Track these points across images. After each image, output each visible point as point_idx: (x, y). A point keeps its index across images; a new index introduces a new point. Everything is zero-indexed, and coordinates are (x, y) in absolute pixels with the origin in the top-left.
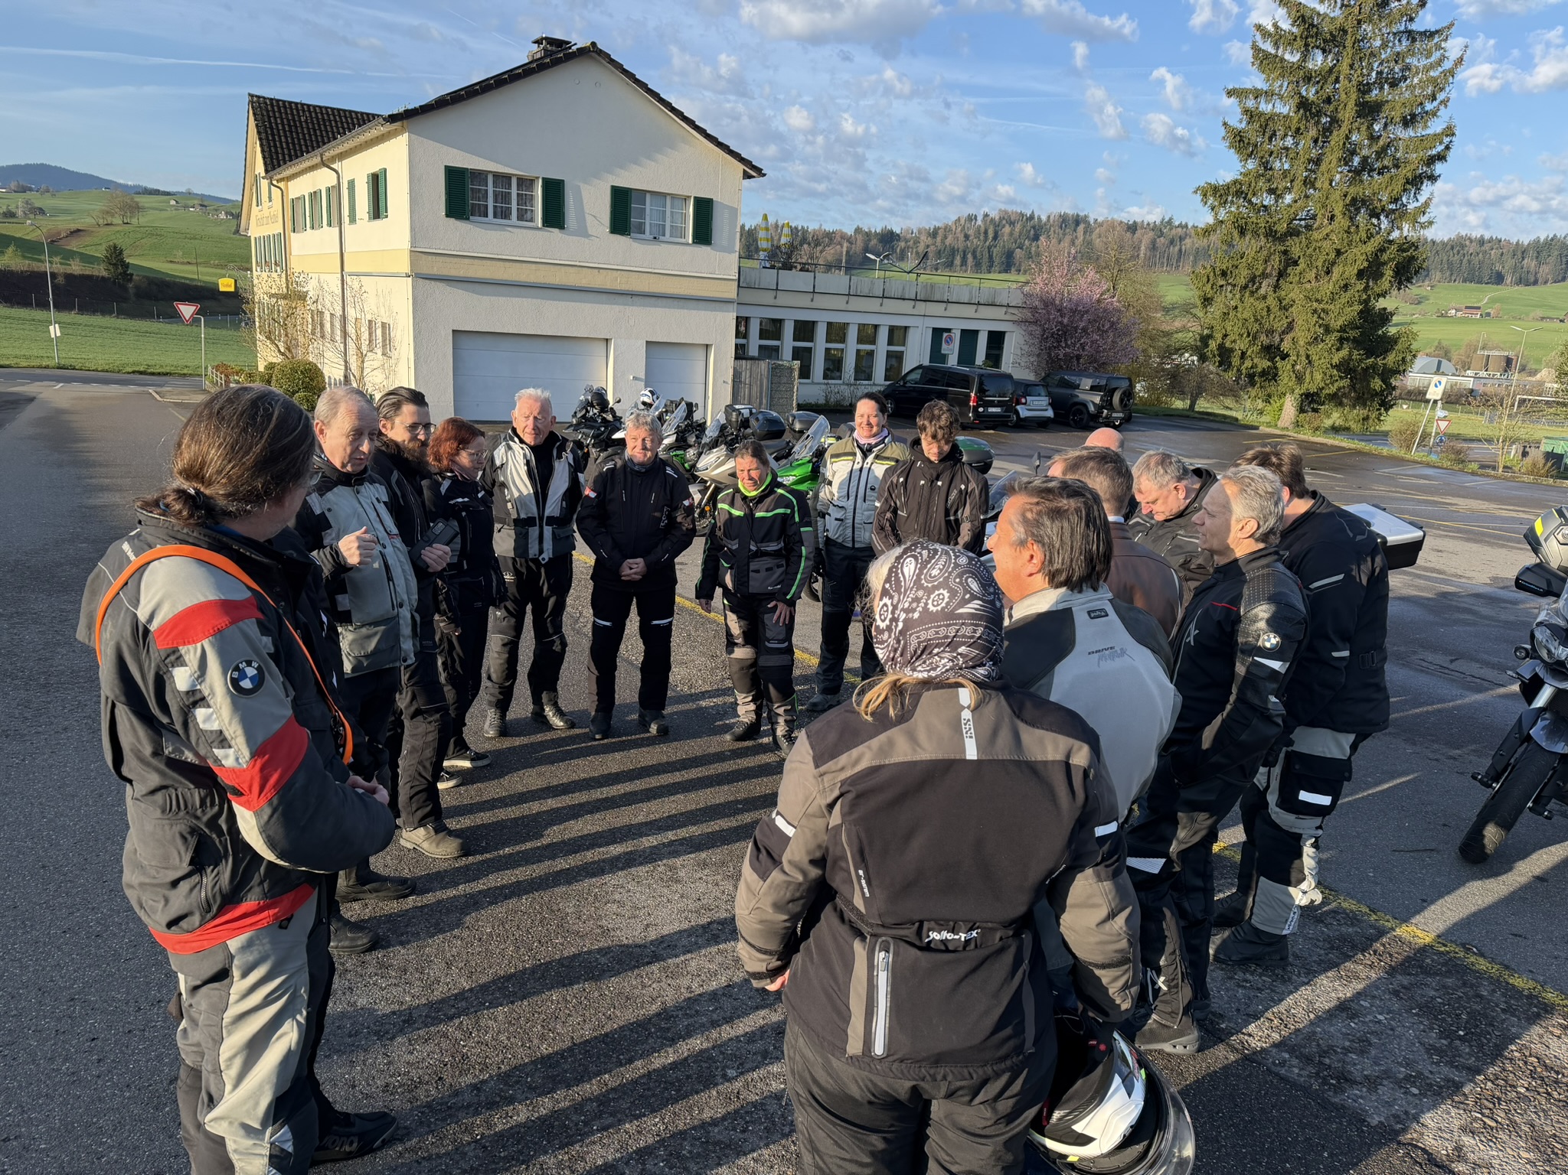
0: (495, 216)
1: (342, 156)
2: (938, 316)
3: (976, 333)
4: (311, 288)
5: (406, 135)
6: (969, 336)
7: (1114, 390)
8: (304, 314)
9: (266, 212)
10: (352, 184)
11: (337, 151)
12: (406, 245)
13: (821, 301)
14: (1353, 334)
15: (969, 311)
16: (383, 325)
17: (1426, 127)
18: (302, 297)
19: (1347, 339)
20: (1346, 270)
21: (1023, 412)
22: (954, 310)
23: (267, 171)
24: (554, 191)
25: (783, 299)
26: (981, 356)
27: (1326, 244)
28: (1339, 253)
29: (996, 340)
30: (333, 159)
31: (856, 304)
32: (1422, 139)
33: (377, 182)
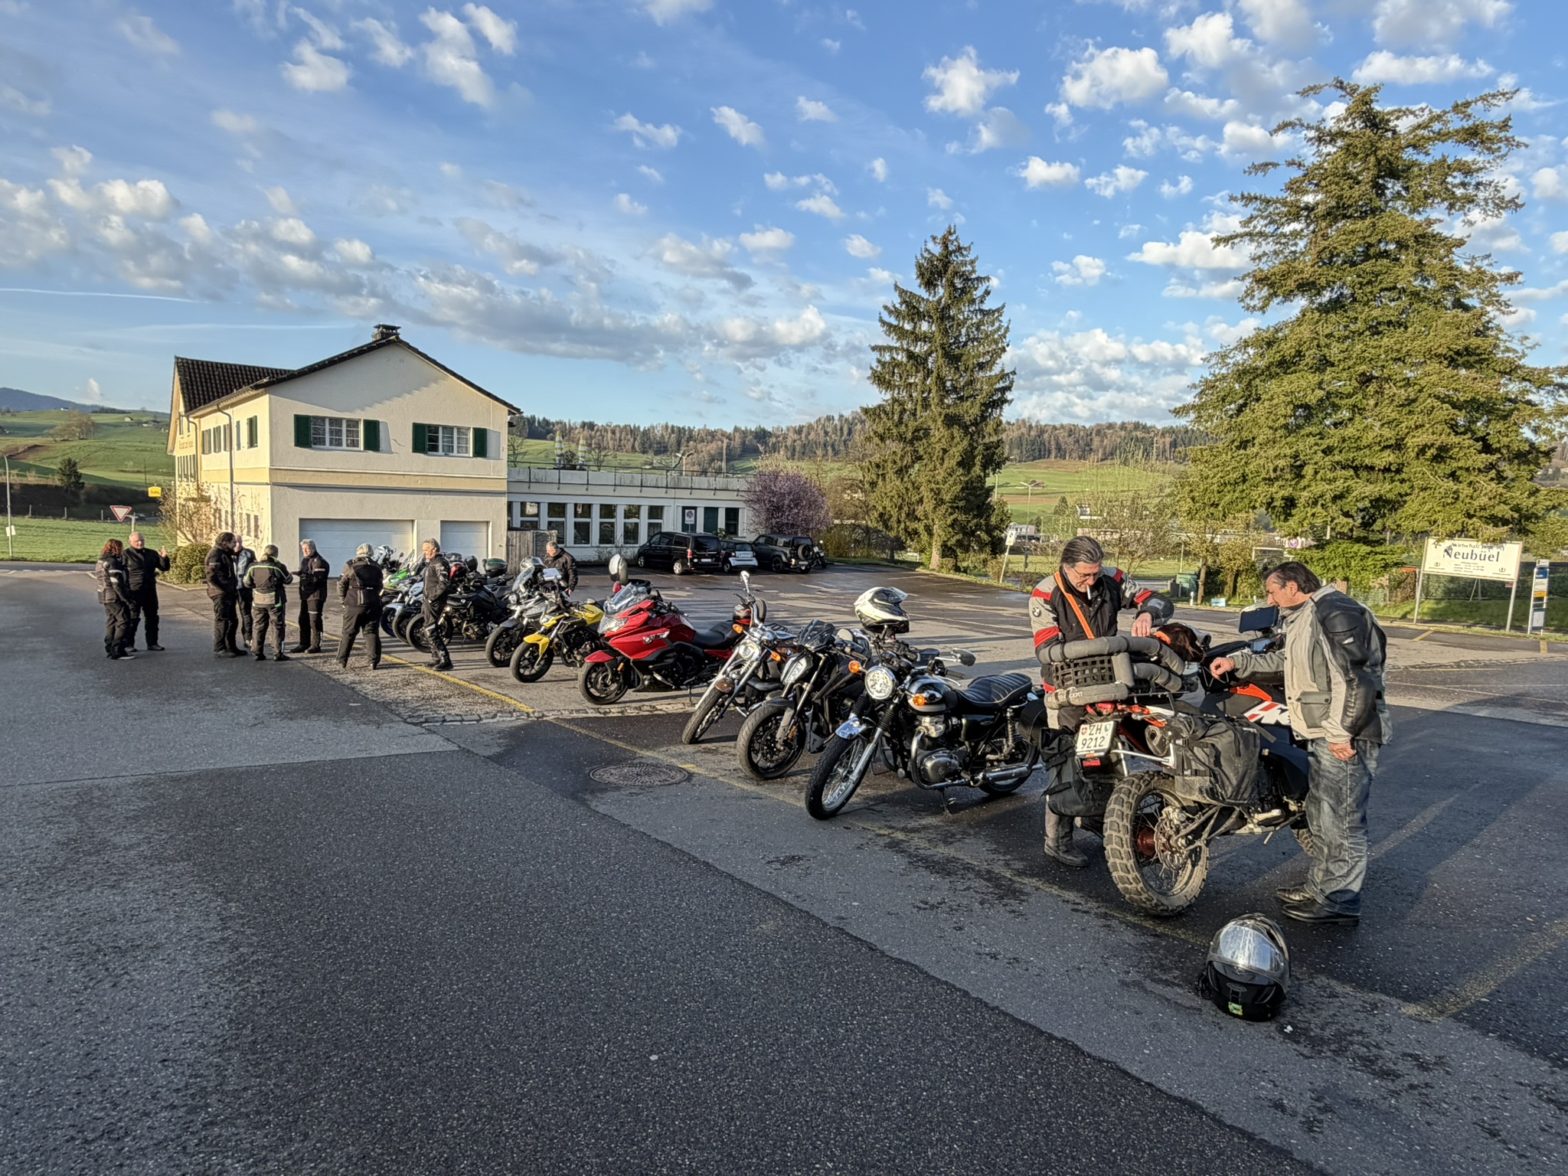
0: (331, 444)
1: (233, 405)
2: (686, 499)
3: (716, 510)
4: (212, 493)
5: (267, 396)
6: (711, 512)
7: (798, 546)
8: (207, 510)
9: (186, 439)
10: (238, 423)
11: (229, 402)
12: (267, 464)
13: (593, 490)
14: (961, 504)
15: (710, 494)
16: (256, 518)
17: (991, 370)
18: (207, 500)
19: (957, 507)
20: (951, 462)
21: (733, 561)
22: (697, 494)
23: (186, 411)
24: (372, 428)
25: (564, 490)
26: (721, 523)
27: (937, 446)
28: (945, 451)
29: (732, 514)
30: (227, 407)
31: (620, 491)
32: (990, 378)
33: (252, 423)
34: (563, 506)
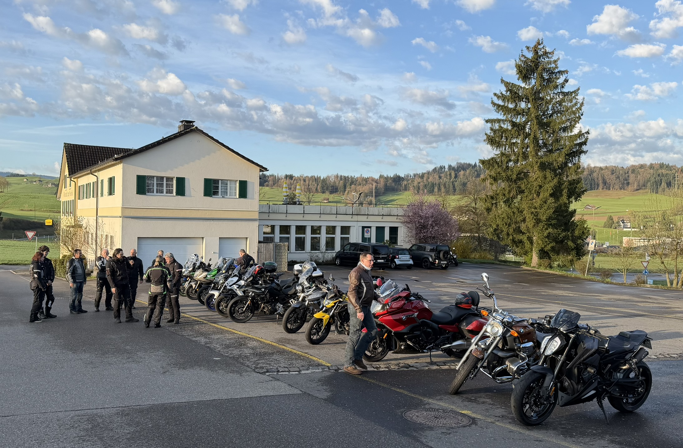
0: (157, 193)
1: (99, 170)
2: (364, 221)
3: (383, 228)
4: (84, 223)
5: (122, 164)
6: (380, 230)
7: (440, 251)
8: (81, 233)
9: (68, 191)
10: (102, 181)
11: (98, 168)
12: (121, 206)
13: (307, 217)
14: (553, 222)
15: (379, 218)
16: (112, 237)
18: (80, 226)
19: (551, 224)
20: (545, 194)
21: (397, 261)
22: (371, 218)
23: (69, 175)
24: (181, 182)
25: (290, 217)
26: (387, 237)
29: (394, 231)
30: (95, 171)
31: (324, 217)
33: (111, 181)
34: (289, 227)
